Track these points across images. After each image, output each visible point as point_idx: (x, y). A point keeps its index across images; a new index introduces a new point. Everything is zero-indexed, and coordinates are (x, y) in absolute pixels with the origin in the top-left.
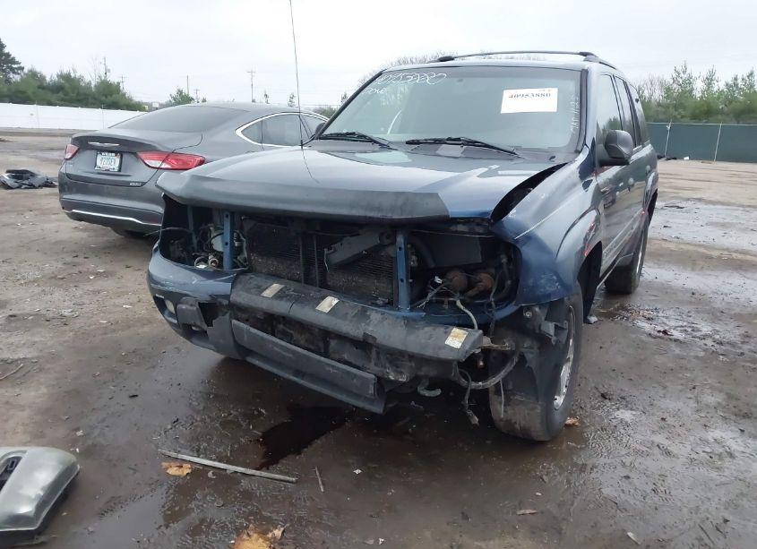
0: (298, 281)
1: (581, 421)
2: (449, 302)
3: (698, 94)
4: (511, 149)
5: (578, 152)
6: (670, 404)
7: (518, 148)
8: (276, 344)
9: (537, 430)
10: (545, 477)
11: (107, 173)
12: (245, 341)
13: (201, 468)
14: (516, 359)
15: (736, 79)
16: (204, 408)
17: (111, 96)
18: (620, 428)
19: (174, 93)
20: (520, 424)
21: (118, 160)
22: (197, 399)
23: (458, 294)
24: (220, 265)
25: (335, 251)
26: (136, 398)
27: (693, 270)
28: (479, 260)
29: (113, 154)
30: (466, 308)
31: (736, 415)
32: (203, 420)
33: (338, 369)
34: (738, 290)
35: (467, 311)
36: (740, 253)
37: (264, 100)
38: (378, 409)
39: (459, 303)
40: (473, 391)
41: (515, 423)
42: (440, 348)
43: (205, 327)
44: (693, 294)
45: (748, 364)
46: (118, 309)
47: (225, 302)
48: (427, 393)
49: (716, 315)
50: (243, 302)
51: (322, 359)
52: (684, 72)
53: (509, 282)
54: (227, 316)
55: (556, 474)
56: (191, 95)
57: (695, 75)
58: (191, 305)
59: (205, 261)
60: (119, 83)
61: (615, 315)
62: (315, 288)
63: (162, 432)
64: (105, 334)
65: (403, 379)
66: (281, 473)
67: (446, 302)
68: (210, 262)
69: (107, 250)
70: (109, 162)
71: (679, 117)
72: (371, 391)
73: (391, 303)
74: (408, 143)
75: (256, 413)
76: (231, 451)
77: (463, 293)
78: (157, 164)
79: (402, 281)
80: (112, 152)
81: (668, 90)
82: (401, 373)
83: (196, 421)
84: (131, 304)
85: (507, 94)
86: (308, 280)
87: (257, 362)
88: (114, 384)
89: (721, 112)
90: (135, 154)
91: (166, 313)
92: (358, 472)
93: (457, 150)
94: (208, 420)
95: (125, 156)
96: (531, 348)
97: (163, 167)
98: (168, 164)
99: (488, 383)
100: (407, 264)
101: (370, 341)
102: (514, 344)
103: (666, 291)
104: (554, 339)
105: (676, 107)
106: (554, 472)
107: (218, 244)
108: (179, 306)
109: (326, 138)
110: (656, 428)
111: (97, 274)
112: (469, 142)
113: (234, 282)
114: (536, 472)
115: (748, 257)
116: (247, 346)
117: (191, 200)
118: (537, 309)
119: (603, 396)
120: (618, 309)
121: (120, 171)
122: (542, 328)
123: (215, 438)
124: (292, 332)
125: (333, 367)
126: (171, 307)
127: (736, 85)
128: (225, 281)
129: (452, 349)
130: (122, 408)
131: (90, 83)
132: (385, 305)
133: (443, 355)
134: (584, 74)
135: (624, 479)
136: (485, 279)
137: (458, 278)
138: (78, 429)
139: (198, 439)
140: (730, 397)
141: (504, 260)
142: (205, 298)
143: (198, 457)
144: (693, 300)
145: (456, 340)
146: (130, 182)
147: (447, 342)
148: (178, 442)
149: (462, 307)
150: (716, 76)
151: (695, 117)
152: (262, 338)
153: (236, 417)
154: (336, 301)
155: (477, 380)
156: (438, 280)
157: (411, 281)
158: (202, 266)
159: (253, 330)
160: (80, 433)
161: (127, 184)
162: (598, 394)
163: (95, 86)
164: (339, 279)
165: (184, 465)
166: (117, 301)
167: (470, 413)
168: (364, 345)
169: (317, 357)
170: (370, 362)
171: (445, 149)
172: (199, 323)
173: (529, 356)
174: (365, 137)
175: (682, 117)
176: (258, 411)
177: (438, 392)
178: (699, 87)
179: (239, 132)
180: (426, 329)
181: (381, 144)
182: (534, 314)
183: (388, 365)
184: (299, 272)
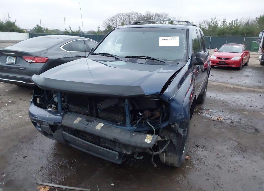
0: (87, 115)
1: (190, 157)
2: (145, 122)
3: (219, 26)
4: (163, 61)
5: (187, 61)
6: (219, 148)
7: (166, 60)
8: (80, 141)
9: (176, 164)
10: (179, 181)
11: (11, 64)
12: (68, 139)
13: (53, 188)
14: (169, 142)
15: (232, 21)
16: (53, 160)
17: (11, 27)
18: (204, 159)
19: (35, 26)
20: (170, 162)
21: (15, 59)
22: (50, 157)
23: (148, 119)
24: (57, 109)
25: (101, 105)
26: (26, 158)
27: (222, 93)
28: (155, 107)
29: (13, 57)
30: (151, 125)
31: (241, 151)
32: (53, 166)
33: (104, 150)
34: (237, 100)
35: (151, 126)
36: (237, 85)
37: (69, 29)
38: (120, 162)
39: (148, 122)
40: (155, 155)
41: (169, 162)
42: (143, 143)
43: (52, 133)
44: (223, 102)
45: (243, 130)
46: (17, 118)
47: (60, 125)
48: (138, 158)
49: (231, 110)
50: (66, 125)
51: (98, 147)
52: (215, 19)
53: (166, 115)
54: (61, 129)
55: (183, 180)
56: (42, 27)
57: (218, 20)
58: (47, 125)
59: (51, 107)
60: (14, 23)
61: (198, 112)
62: (94, 118)
63: (37, 173)
64: (13, 129)
65: (129, 153)
66: (84, 187)
67: (144, 122)
68: (53, 108)
69: (12, 92)
70: (11, 60)
71: (213, 35)
72: (117, 158)
73: (124, 124)
74: (126, 57)
75: (73, 161)
76: (64, 179)
77: (149, 118)
78: (31, 61)
79: (127, 116)
80: (12, 56)
81: (210, 25)
82: (128, 151)
83: (50, 166)
84: (22, 116)
85: (161, 39)
86: (91, 115)
87: (72, 145)
88: (17, 152)
89: (228, 33)
90: (21, 57)
91: (37, 126)
92: (112, 185)
93: (144, 61)
94: (55, 166)
95: (18, 58)
96: (174, 136)
97: (33, 62)
98: (35, 61)
99: (160, 152)
100: (129, 110)
101: (116, 140)
102: (168, 137)
103: (214, 102)
104: (183, 135)
105: (213, 31)
106: (183, 179)
107: (56, 100)
108: (42, 125)
109: (95, 54)
110: (216, 158)
111: (9, 103)
112: (148, 58)
113: (63, 116)
114: (176, 180)
115: (239, 87)
116: (69, 141)
117: (45, 87)
118: (176, 124)
119: (197, 146)
120: (199, 110)
121: (16, 63)
122: (178, 131)
123: (58, 174)
124: (86, 135)
125: (102, 150)
126: (38, 125)
127: (232, 23)
128: (59, 116)
129: (147, 143)
130: (21, 163)
131: (3, 22)
132: (121, 125)
133: (144, 146)
134: (188, 31)
135: (207, 180)
136: (157, 114)
137: (147, 113)
138: (3, 174)
139: (51, 175)
140: (239, 143)
141: (164, 107)
142: (52, 123)
143: (51, 183)
144: (223, 105)
145: (149, 140)
146: (20, 68)
147: (145, 141)
148: (43, 176)
149: (149, 124)
150: (226, 20)
151: (219, 35)
152: (75, 139)
153: (65, 164)
154: (102, 125)
155: (156, 152)
156: (140, 114)
157: (130, 115)
158: (50, 109)
159: (71, 135)
160: (4, 176)
161: (18, 68)
162: (195, 145)
163: (5, 23)
164: (103, 115)
165: (47, 187)
166: (17, 115)
167: (154, 163)
168: (114, 142)
169: (96, 146)
170: (116, 147)
171: (139, 60)
172: (50, 131)
173: (174, 140)
174: (110, 55)
175: (215, 35)
176: (74, 160)
177: (142, 157)
178: (220, 24)
179: (61, 48)
180: (137, 135)
181: (116, 58)
182: (175, 126)
183: (123, 148)
184: (87, 111)
